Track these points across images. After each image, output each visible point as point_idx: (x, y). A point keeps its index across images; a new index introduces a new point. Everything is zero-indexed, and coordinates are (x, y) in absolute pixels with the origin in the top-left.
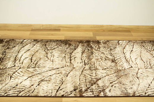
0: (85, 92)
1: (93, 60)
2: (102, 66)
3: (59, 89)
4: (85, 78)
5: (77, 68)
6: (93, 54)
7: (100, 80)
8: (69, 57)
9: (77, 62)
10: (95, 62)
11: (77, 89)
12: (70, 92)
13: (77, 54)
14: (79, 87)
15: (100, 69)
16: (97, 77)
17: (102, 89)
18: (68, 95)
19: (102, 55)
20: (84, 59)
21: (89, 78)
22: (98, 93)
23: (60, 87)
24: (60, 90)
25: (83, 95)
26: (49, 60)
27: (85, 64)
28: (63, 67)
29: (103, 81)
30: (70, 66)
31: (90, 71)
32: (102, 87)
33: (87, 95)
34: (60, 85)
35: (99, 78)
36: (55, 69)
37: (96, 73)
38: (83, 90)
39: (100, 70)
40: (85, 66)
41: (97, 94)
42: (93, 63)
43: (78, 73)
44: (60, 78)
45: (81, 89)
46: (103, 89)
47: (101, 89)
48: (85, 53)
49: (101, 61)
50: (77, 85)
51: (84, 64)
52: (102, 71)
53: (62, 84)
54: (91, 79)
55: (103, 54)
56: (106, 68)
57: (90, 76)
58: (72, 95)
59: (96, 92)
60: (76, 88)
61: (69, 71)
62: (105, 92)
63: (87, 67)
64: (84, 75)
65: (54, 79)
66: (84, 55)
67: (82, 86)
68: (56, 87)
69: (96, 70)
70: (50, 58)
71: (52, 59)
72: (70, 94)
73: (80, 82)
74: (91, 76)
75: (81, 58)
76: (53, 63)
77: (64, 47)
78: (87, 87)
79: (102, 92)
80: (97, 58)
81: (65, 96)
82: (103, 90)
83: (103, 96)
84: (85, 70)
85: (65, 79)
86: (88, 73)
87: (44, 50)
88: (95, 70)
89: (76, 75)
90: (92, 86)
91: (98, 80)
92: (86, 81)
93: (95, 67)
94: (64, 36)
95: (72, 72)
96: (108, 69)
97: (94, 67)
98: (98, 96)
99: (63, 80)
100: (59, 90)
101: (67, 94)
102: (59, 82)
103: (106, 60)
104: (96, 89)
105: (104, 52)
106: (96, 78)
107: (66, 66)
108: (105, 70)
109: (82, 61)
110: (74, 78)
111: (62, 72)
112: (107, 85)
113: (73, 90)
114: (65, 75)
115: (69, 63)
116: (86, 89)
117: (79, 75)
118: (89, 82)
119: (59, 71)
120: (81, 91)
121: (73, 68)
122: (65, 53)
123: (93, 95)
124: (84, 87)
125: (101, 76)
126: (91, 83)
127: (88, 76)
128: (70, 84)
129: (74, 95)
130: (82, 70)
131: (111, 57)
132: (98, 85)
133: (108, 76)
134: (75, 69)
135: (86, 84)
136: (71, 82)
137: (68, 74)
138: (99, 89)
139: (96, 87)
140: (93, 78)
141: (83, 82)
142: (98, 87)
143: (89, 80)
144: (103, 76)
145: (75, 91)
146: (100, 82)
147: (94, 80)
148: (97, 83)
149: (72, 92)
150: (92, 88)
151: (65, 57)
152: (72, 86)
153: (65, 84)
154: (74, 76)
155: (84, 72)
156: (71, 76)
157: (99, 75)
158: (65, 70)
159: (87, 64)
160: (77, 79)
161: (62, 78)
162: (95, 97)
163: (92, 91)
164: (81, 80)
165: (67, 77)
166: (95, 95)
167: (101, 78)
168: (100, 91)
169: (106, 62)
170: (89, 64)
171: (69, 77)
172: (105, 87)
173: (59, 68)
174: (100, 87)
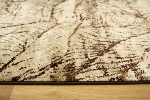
0: (82, 69)
1: (98, 13)
2: (117, 23)
3: (10, 62)
4: (81, 41)
5: (65, 25)
6: (97, 6)
7: (118, 45)
9: (65, 16)
10: (103, 16)
11: (60, 63)
12: (40, 70)
13: (66, 6)
14: (67, 59)
16: (111, 39)
17: (127, 63)
18: (30, 78)
19: (115, 8)
20: (80, 13)
21: (92, 41)
22: (119, 72)
23: (13, 59)
24: (13, 65)
25: (77, 77)
26: (8, 13)
28: (35, 23)
29: (126, 46)
30: (50, 21)
31: (93, 28)
32: (128, 58)
33: (89, 76)
34: (16, 54)
35: (115, 41)
36: (15, 25)
37: (106, 32)
38: (76, 65)
39: (114, 28)
40: (82, 21)
41: (119, 75)
42: (99, 18)
43: (66, 33)
44: (21, 40)
45: (71, 62)
46: (130, 62)
48: (82, 6)
49: (115, 16)
50: (60, 55)
51: (81, 19)
52: (120, 30)
53: (24, 51)
54: (96, 42)
57: (93, 37)
58: (45, 78)
59: (115, 70)
60: (57, 61)
61: (46, 29)
62: (138, 71)
63: (86, 23)
64: (79, 36)
65: (6, 41)
66: (80, 8)
67: (75, 56)
68: (3, 57)
69: (106, 27)
70: (11, 12)
71: (15, 12)
72: (39, 75)
73: (70, 48)
74: (95, 36)
75: (73, 11)
76: (16, 17)
78: (87, 59)
79: (130, 70)
80: (105, 11)
82: (133, 66)
83: (135, 79)
84: (82, 27)
85: (34, 41)
86: (89, 32)
87: (5, 1)
88: (104, 28)
89: (60, 35)
90: (101, 55)
91: (114, 44)
92: (84, 45)
93: (104, 23)
95: (51, 30)
96: (132, 27)
97: (102, 23)
99: (27, 45)
100: (10, 64)
101: (28, 76)
102: (17, 48)
103: (123, 14)
104: (112, 62)
105: (117, 5)
106: (107, 40)
107: (41, 21)
108: (126, 27)
109: (75, 15)
110: (56, 40)
111: (28, 31)
112: (138, 55)
113: (49, 66)
114: (36, 34)
115: (49, 17)
116: (87, 64)
117: (67, 35)
118: (91, 48)
119: (24, 28)
120: (72, 68)
121: (55, 25)
122: (43, 6)
123: (105, 77)
124: (79, 58)
125: (119, 38)
126: (98, 50)
127: (89, 36)
128: (43, 53)
129: (49, 77)
130: (74, 28)
131: (132, 11)
132: (116, 54)
133: (136, 37)
134: (59, 26)
135: (84, 52)
136: (47, 48)
137: (42, 33)
138: (119, 62)
139: (111, 58)
140: (101, 40)
141: (78, 48)
142: (118, 58)
143: (93, 43)
144: (123, 38)
145: (53, 68)
146: (120, 48)
147: (105, 45)
148: (112, 50)
149: (45, 70)
150: (102, 61)
151: (42, 9)
152: (47, 55)
153: (31, 53)
154: (55, 37)
155: (80, 31)
156: (48, 36)
157: (115, 36)
158: (37, 27)
159: (85, 19)
160: (63, 42)
161: (26, 40)
162: (113, 82)
163: (101, 67)
164: (71, 43)
165: (39, 39)
166: (112, 77)
167: (120, 41)
168: (124, 68)
169: (124, 16)
170: (91, 19)
171: (44, 38)
172: (136, 58)
173: (24, 24)
174: (122, 58)
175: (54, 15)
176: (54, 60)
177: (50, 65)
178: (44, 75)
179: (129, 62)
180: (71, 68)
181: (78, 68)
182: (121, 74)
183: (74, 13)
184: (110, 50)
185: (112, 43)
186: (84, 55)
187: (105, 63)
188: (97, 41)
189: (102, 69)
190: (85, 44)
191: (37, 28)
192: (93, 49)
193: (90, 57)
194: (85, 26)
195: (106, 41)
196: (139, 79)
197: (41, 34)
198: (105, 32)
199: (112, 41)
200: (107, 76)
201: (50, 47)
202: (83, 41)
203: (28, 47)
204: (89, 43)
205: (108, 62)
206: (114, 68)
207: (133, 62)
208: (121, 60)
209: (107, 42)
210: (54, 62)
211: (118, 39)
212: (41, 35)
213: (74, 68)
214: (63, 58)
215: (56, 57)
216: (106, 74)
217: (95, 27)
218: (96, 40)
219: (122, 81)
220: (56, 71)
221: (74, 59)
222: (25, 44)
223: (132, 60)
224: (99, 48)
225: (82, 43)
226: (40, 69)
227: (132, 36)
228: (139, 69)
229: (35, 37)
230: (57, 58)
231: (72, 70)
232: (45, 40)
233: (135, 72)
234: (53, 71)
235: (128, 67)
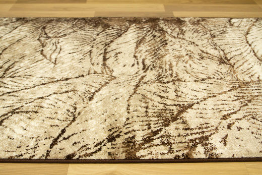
0: (143, 144)
1: (167, 58)
2: (193, 74)
3: (60, 135)
4: (144, 105)
5: (122, 79)
6: (167, 44)
7: (189, 110)
8: (103, 51)
9: (122, 64)
10: (174, 63)
11: (118, 136)
12: (96, 146)
13: (123, 45)
14: (126, 131)
15: (188, 79)
16: (181, 101)
17: (197, 136)
18: (86, 155)
19: (191, 48)
20: (143, 57)
21: (157, 104)
22: (186, 148)
23: (63, 131)
24: (64, 139)
25: (138, 154)
26: (45, 60)
27: (145, 68)
28: (83, 76)
29: (199, 111)
30: (103, 73)
31: (159, 84)
32: (200, 128)
33: (151, 153)
34: (65, 124)
35: (186, 104)
36: (58, 81)
37: (176, 91)
38: (136, 139)
39: (188, 83)
40: (145, 72)
41: (185, 152)
42: (168, 67)
43: (124, 91)
44: (68, 103)
45: (131, 135)
46: (201, 135)
47: (194, 137)
48: (145, 44)
49: (190, 62)
50: (118, 125)
51: (143, 69)
52: (196, 86)
53: (74, 120)
54: (161, 106)
55: (193, 46)
56: (204, 77)
57: (159, 99)
58: (103, 155)
59: (181, 145)
60: (115, 134)
61: (99, 87)
62: (209, 146)
63: (151, 75)
64: (140, 97)
65: (50, 106)
66: (143, 47)
67: (136, 127)
68: (51, 129)
69: (177, 83)
70: (48, 56)
71: (54, 57)
72: (95, 152)
73: (130, 116)
74: (162, 97)
75: (133, 55)
76: (56, 66)
77: (90, 32)
78: (150, 131)
79: (199, 146)
80: (177, 53)
81: (77, 157)
82: (204, 140)
83: (203, 156)
84: (145, 83)
85: (85, 106)
86: (154, 90)
87: (38, 38)
88: (174, 84)
89: (117, 96)
90: (167, 125)
91: (184, 109)
92: (146, 112)
93: (174, 75)
94: (94, 12)
95: (105, 87)
96: (211, 81)
97: (171, 75)
98: (187, 159)
99: (78, 111)
100: (61, 138)
101: (83, 153)
102: (65, 116)
103: (202, 58)
104: (179, 136)
105: (195, 40)
106: (176, 103)
107: (91, 73)
108: (203, 82)
109: (136, 61)
110: (112, 103)
111: (76, 89)
112: (213, 124)
113: (106, 140)
114: (86, 95)
115: (100, 65)
116: (149, 137)
117: (126, 95)
118: (155, 115)
119: (70, 85)
120: (132, 143)
121: (109, 79)
122: (92, 44)
123: (169, 154)
124: (141, 129)
125: (192, 99)
126: (164, 118)
127: (154, 97)
128: (97, 123)
129: (107, 154)
130: (135, 84)
132: (185, 123)
133: (214, 98)
134: (115, 81)
135: (147, 121)
136: (102, 116)
137: (94, 93)
138: (188, 135)
139: (179, 130)
140: (168, 104)
141: (139, 115)
142: (186, 129)
143: (157, 109)
144: (198, 99)
145: (110, 143)
146: (191, 115)
147: (173, 110)
148: (181, 118)
149: (101, 145)
150: (167, 134)
151: (91, 52)
152: (103, 126)
153: (83, 122)
154: (111, 99)
155: (143, 89)
156: (101, 98)
157: (188, 96)
158: (86, 83)
159: (150, 69)
160: (121, 106)
161: (75, 104)
162: (178, 160)
163: (166, 142)
164: (131, 109)
165: (91, 102)
166: (177, 154)
167: (193, 105)
168: (193, 142)
169: (204, 62)
170: (157, 69)
171: (97, 101)
172: (209, 129)
173: (69, 79)
174: (192, 129)
175: (108, 62)
176: (111, 133)
177: (107, 138)
178: (101, 152)
179: (199, 134)
180: (131, 142)
181: (139, 143)
182: (188, 151)
183: (134, 58)
184: (178, 118)
185: (182, 107)
186: (147, 125)
187: (170, 136)
188: (163, 105)
189: (167, 144)
190: (148, 110)
191: (87, 85)
192: (157, 116)
193: (154, 128)
194: (149, 81)
195: (174, 105)
196: (208, 157)
197: (92, 94)
198: (174, 90)
199: (183, 105)
200: (171, 153)
201: (105, 114)
202: (146, 105)
203: (79, 114)
204: (153, 108)
205: (175, 135)
206: (181, 143)
207: (204, 135)
208: (190, 132)
209: (176, 106)
210: (112, 135)
211: (190, 100)
212: (93, 96)
213: (134, 143)
214: (121, 130)
215: (113, 128)
216: (171, 151)
217: (163, 82)
218: (161, 103)
219: (189, 158)
220: (114, 146)
221: (135, 131)
222: (74, 111)
223: (203, 132)
224: (165, 114)
225: (144, 107)
226: (95, 144)
227: (210, 95)
228: (210, 144)
229: (85, 100)
230: (115, 130)
231: (133, 145)
232: (98, 104)
233: (205, 148)
234: (111, 147)
235: (197, 141)
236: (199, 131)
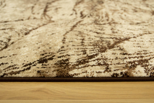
0: (77, 65)
1: (104, 10)
2: (127, 20)
5: (61, 22)
6: (103, 3)
7: (126, 42)
10: (110, 13)
11: (51, 59)
13: (64, 4)
14: (60, 55)
15: (123, 22)
16: (117, 36)
17: (136, 59)
21: (93, 37)
25: (71, 73)
28: (22, 20)
30: (42, 19)
31: (96, 25)
32: (138, 54)
35: (122, 38)
38: (70, 61)
39: (123, 25)
40: (83, 18)
41: (124, 71)
42: (104, 15)
43: (61, 30)
44: (3, 36)
45: (64, 59)
46: (140, 59)
49: (125, 13)
50: (51, 51)
51: (81, 17)
52: (130, 27)
53: (6, 47)
54: (98, 39)
56: (139, 22)
57: (96, 34)
58: (32, 73)
59: (119, 65)
60: (48, 58)
61: (36, 26)
62: (149, 67)
64: (77, 33)
67: (70, 53)
69: (113, 25)
72: (24, 70)
73: (64, 45)
74: (98, 33)
75: (72, 9)
78: (85, 55)
79: (139, 66)
82: (143, 62)
83: (144, 75)
84: (82, 25)
85: (19, 38)
86: (90, 29)
88: (110, 25)
89: (53, 32)
92: (82, 42)
93: (110, 20)
95: (43, 27)
97: (108, 20)
99: (11, 41)
101: (10, 71)
103: (136, 11)
104: (117, 58)
106: (113, 37)
107: (31, 18)
108: (138, 24)
109: (74, 12)
110: (48, 37)
111: (14, 28)
113: (37, 62)
114: (22, 31)
115: (40, 14)
116: (84, 60)
117: (62, 32)
118: (92, 44)
119: (8, 25)
120: (66, 64)
121: (47, 22)
122: (35, 3)
123: (106, 73)
124: (75, 54)
125: (128, 35)
126: (100, 47)
127: (91, 33)
128: (30, 49)
129: (36, 72)
130: (72, 25)
131: (148, 9)
132: (122, 50)
133: (150, 35)
134: (53, 23)
135: (82, 49)
136: (36, 45)
137: (30, 31)
138: (126, 58)
139: (116, 55)
140: (105, 37)
141: (75, 45)
142: (124, 54)
143: (94, 40)
144: (134, 35)
145: (41, 64)
146: (128, 45)
147: (109, 41)
148: (118, 47)
149: (31, 66)
150: (103, 57)
151: (33, 7)
152: (35, 51)
153: (15, 49)
154: (47, 35)
155: (79, 28)
156: (37, 33)
157: (124, 33)
158: (25, 24)
159: (87, 16)
160: (56, 39)
161: (10, 37)
162: (115, 78)
163: (102, 63)
164: (67, 40)
165: (26, 36)
166: (115, 72)
167: (130, 38)
168: (131, 64)
169: (137, 14)
170: (94, 16)
171: (32, 35)
172: (147, 55)
173: (8, 22)
174: (130, 54)
175: (47, 13)
176: (44, 56)
177: (38, 60)
178: (30, 70)
179: (138, 58)
180: (64, 64)
181: (73, 64)
182: (126, 70)
184: (115, 46)
185: (119, 40)
186: (82, 51)
187: (107, 59)
188: (99, 38)
189: (103, 65)
190: (84, 41)
191: (25, 25)
192: (93, 45)
193: (89, 53)
194: (86, 24)
195: (111, 38)
196: (149, 75)
197: (29, 31)
198: (111, 29)
199: (119, 38)
200: (108, 72)
201: (39, 44)
202: (82, 38)
203: (12, 43)
204: (89, 40)
205: (112, 58)
206: (119, 64)
207: (144, 59)
208: (128, 56)
209: (113, 38)
210: (44, 58)
211: (127, 36)
213: (67, 64)
214: (55, 55)
215: (46, 53)
216: (107, 69)
217: (99, 24)
218: (98, 37)
219: (128, 76)
220: (44, 66)
221: (69, 55)
222: (8, 41)
223: (142, 57)
224: (101, 44)
225: (80, 39)
226: (25, 65)
227: (146, 33)
228: (151, 65)
229: (21, 35)
230: (48, 54)
231: (66, 66)
232: (33, 37)
233: (145, 68)
234: (42, 66)
235: (136, 63)
236: (137, 56)
